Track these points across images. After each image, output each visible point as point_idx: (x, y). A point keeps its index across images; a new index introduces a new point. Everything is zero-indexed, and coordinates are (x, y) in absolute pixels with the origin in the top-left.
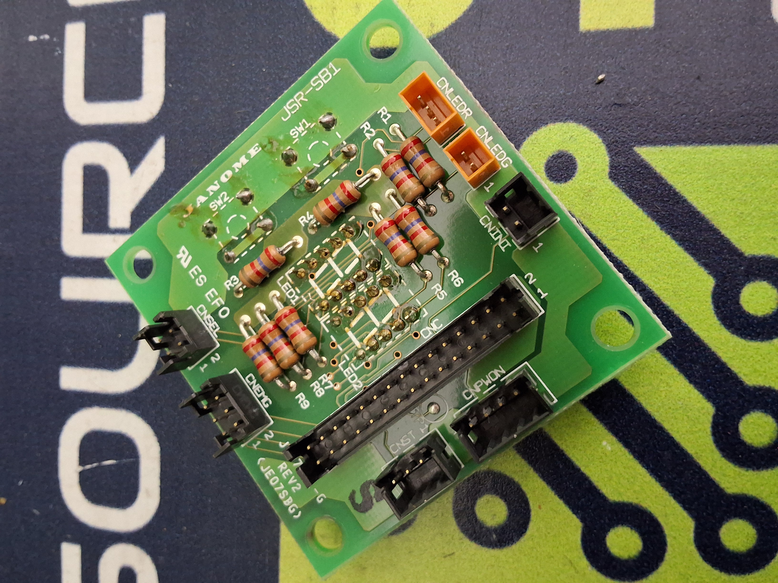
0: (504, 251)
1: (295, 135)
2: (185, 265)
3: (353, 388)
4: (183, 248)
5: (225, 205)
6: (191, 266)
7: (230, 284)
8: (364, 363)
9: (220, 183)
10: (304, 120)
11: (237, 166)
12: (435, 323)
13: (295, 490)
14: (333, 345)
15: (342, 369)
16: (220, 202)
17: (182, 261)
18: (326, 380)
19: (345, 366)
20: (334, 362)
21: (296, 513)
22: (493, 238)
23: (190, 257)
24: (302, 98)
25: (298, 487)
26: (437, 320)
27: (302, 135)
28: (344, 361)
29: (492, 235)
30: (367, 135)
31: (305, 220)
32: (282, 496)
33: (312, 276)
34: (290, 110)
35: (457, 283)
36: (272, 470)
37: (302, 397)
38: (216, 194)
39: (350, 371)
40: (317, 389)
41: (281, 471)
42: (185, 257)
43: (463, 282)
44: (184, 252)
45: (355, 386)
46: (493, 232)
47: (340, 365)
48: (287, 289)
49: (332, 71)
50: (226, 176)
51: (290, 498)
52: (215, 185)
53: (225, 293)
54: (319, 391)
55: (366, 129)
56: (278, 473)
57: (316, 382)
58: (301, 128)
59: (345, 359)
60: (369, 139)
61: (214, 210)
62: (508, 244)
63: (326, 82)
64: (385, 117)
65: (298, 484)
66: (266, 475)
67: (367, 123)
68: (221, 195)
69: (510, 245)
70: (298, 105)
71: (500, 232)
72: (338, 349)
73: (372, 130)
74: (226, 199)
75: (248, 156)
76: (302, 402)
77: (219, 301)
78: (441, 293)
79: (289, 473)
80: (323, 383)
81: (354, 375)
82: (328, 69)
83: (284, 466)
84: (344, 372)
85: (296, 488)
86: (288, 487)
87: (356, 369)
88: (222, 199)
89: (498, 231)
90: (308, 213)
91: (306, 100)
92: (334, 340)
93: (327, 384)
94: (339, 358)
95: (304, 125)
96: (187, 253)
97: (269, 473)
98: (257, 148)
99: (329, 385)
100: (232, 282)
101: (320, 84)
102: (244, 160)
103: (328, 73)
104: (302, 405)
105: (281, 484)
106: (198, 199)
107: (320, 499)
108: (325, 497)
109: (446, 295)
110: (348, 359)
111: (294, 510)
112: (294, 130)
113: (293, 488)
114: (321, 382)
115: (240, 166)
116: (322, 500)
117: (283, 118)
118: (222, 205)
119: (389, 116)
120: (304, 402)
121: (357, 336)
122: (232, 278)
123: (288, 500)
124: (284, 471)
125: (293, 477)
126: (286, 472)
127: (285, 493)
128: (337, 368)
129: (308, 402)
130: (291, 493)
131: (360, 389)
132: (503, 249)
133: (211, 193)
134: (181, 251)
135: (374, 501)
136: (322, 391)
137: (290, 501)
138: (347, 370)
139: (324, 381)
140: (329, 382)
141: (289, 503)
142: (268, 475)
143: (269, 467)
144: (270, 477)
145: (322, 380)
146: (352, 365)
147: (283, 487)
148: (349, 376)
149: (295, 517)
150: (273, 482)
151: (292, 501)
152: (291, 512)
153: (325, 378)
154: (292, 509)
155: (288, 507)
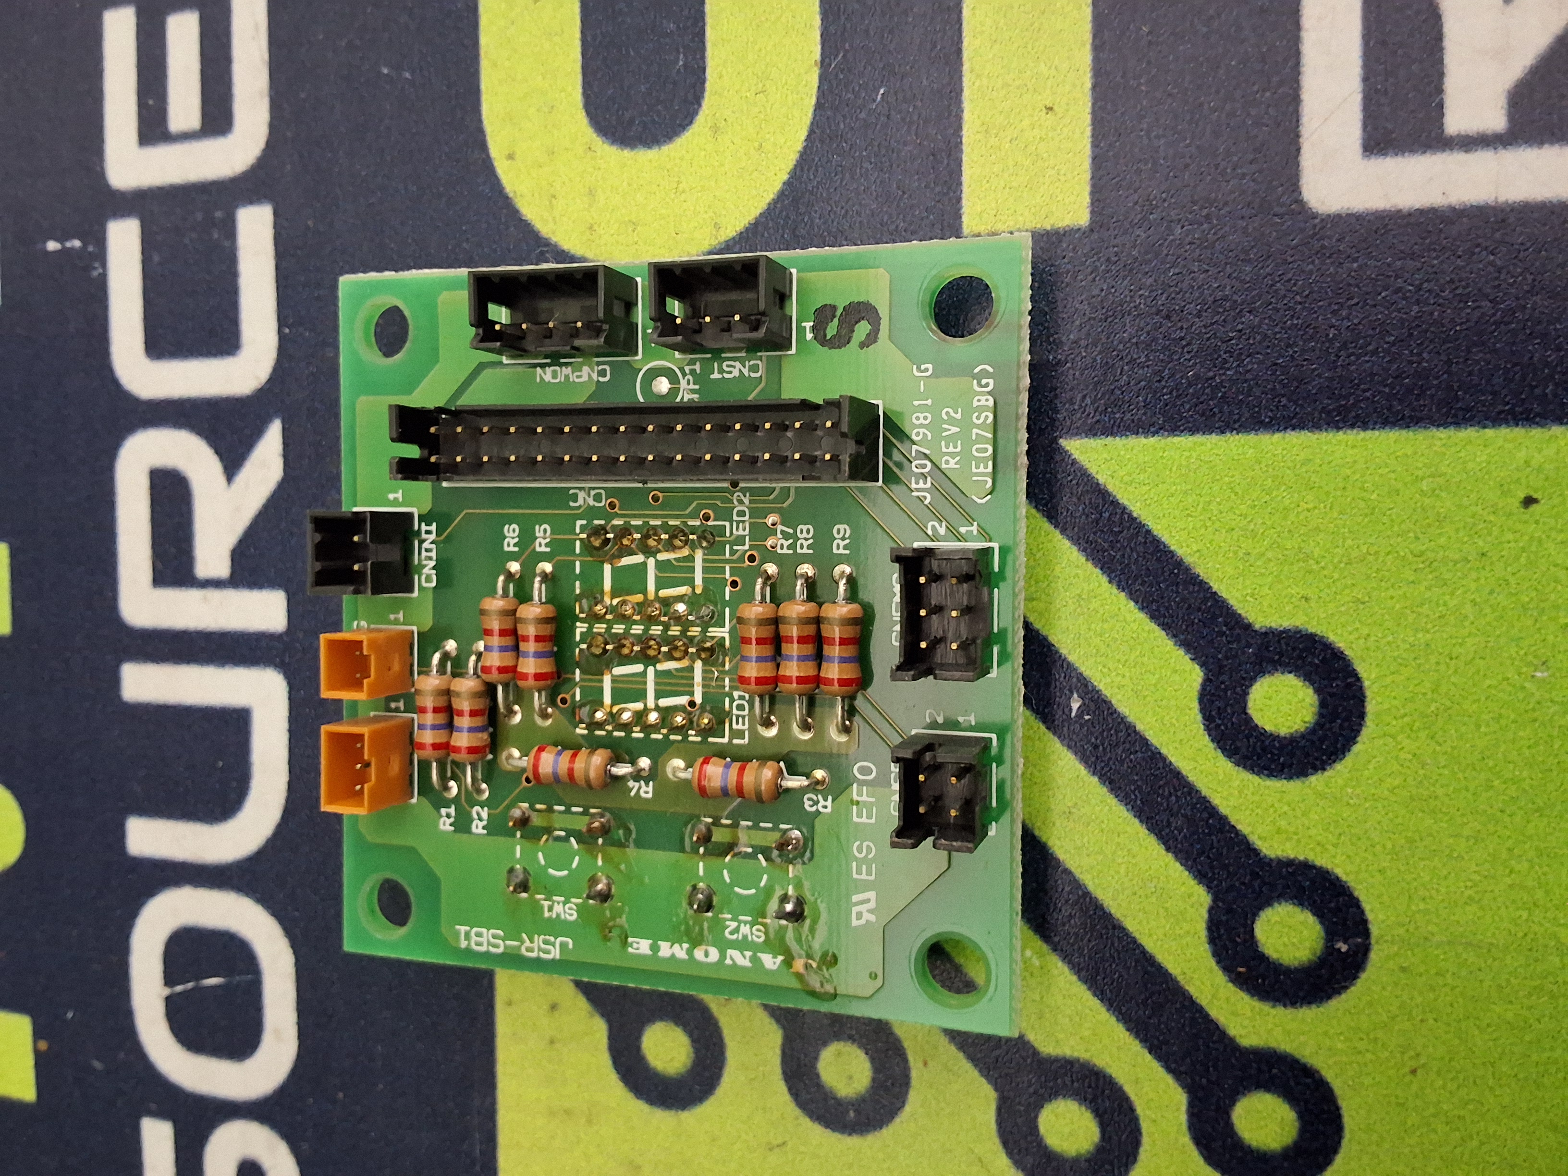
0: (434, 524)
1: (570, 909)
2: (872, 895)
3: (751, 502)
4: (855, 923)
5: (741, 918)
6: (866, 886)
7: (822, 802)
8: (710, 523)
9: (723, 956)
10: (547, 914)
11: (680, 951)
12: (576, 501)
13: (956, 412)
14: (734, 584)
15: (747, 538)
16: (745, 929)
17: (872, 905)
18: (783, 541)
19: (740, 540)
20: (752, 558)
21: (984, 374)
22: (434, 551)
23: (855, 898)
24: (528, 943)
25: (947, 413)
26: (572, 504)
27: (562, 899)
28: (735, 548)
29: (433, 554)
30: (484, 814)
31: (644, 788)
32: (987, 417)
33: (692, 704)
34: (553, 945)
35: (514, 531)
36: (974, 470)
37: (838, 545)
38: (743, 945)
39: (737, 528)
40: (806, 539)
41: (958, 458)
42: (862, 908)
43: (507, 527)
44: (859, 915)
45: (746, 501)
46: (430, 558)
47: (747, 547)
48: (740, 719)
49: (467, 936)
50: (707, 954)
51: (975, 404)
52: (732, 959)
53: (843, 798)
54: (805, 535)
55: (481, 824)
56: (966, 457)
57: (799, 551)
58: (558, 908)
59: (733, 552)
60: (486, 809)
61: (761, 928)
62: (424, 527)
63: (484, 930)
64: (448, 816)
65: (945, 417)
66: (989, 469)
67: (474, 830)
68: (735, 937)
69: (423, 524)
70: (539, 940)
71: (423, 551)
72: (731, 576)
73: (475, 816)
74: (734, 925)
75: (655, 948)
76: (843, 539)
77: (860, 794)
78: (542, 534)
79: (947, 446)
80: (791, 541)
81: (735, 518)
82: (469, 944)
83: (947, 462)
84: (747, 532)
85: (952, 414)
86: (966, 424)
87: (727, 524)
88: (736, 930)
89: (424, 554)
90: (633, 793)
91: (524, 936)
92: (728, 589)
93: (786, 536)
94: (741, 560)
95: (550, 909)
96: (855, 910)
97: (981, 470)
98: (635, 945)
99: (782, 532)
100: (816, 803)
101: (494, 937)
102: (665, 949)
103: (474, 938)
104: (847, 536)
105: (974, 437)
106: (775, 967)
107: (926, 370)
108: (915, 367)
109: (537, 527)
110: (728, 547)
111: (984, 382)
112: (568, 917)
113: (958, 416)
114: (792, 547)
115: (676, 946)
116: (923, 367)
117: (571, 946)
118: (745, 923)
119: (443, 811)
120: (841, 535)
121: (692, 569)
122: (814, 809)
123: (983, 403)
124: (953, 455)
125: (944, 434)
126: (951, 449)
127: (978, 418)
128: (751, 547)
129: (835, 531)
130: (969, 410)
131: (744, 491)
132: (433, 527)
133: (748, 954)
134: (862, 922)
135: (839, 312)
136: (802, 532)
137: (979, 401)
138: (741, 532)
139: (786, 543)
140: (780, 536)
141: (983, 398)
142: (986, 467)
143: (975, 478)
144: (984, 460)
145: (789, 548)
146: (728, 534)
147: (975, 431)
148: (743, 522)
149: (991, 370)
150: (986, 450)
151: (976, 398)
152: (991, 381)
153: (782, 547)
154: (987, 385)
155: (989, 393)
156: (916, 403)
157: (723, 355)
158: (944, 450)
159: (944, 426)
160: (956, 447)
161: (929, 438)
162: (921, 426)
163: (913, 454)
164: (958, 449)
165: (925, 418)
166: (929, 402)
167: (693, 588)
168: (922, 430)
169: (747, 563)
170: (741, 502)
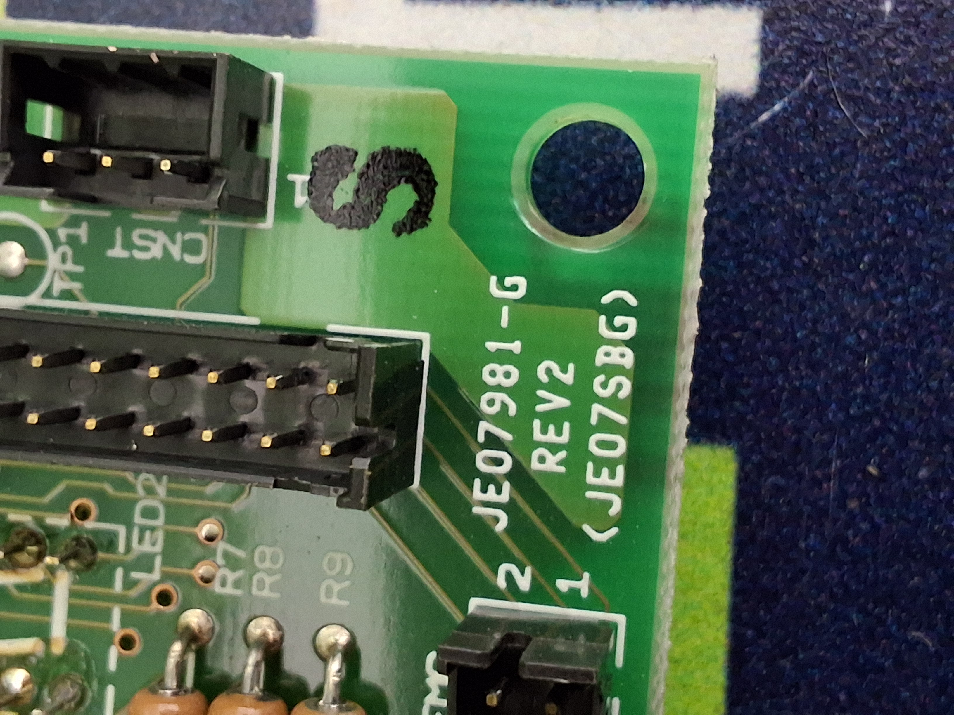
3: (170, 492)
8: (90, 524)
13: (564, 370)
14: (127, 642)
15: (158, 561)
18: (226, 572)
19: (145, 562)
20: (164, 598)
21: (620, 308)
25: (549, 371)
28: (135, 575)
32: (619, 386)
36: (590, 479)
37: (329, 590)
39: (141, 540)
40: (270, 573)
41: (562, 454)
45: (161, 490)
47: (156, 576)
51: (600, 359)
54: (268, 564)
56: (578, 455)
57: (254, 592)
59: (129, 584)
65: (544, 378)
66: (619, 480)
72: (124, 624)
76: (340, 578)
79: (544, 431)
80: (240, 573)
81: (138, 519)
83: (542, 459)
84: (158, 548)
85: (557, 372)
86: (581, 395)
87: (122, 530)
92: (114, 651)
93: (232, 562)
94: (144, 599)
97: (604, 479)
99: (226, 555)
104: (347, 573)
105: (594, 420)
107: (514, 288)
108: (493, 279)
110: (119, 573)
111: (619, 320)
113: (568, 378)
114: (242, 583)
116: (509, 281)
120: (336, 572)
121: (48, 607)
123: (615, 359)
124: (554, 448)
125: (540, 408)
126: (551, 437)
127: (604, 385)
128: (165, 577)
129: (325, 563)
130: (588, 370)
131: (158, 472)
135: (360, 163)
136: (262, 559)
137: (607, 354)
138: (146, 547)
139: (231, 577)
140: (220, 561)
141: (615, 351)
142: (613, 475)
143: (590, 494)
144: (612, 464)
145: (237, 584)
146: (121, 548)
147: (597, 408)
148: (153, 529)
149: (632, 301)
150: (613, 446)
151: (604, 348)
152: (632, 322)
153: (223, 584)
154: (624, 328)
155: (628, 343)
156: (492, 346)
157: (136, 216)
158: (537, 436)
159: (541, 393)
160: (559, 433)
161: (513, 409)
162: (499, 388)
163: (481, 438)
164: (565, 438)
165: (507, 375)
166: (516, 346)
167: (47, 641)
168: (500, 397)
169: (155, 605)
170: (150, 491)
